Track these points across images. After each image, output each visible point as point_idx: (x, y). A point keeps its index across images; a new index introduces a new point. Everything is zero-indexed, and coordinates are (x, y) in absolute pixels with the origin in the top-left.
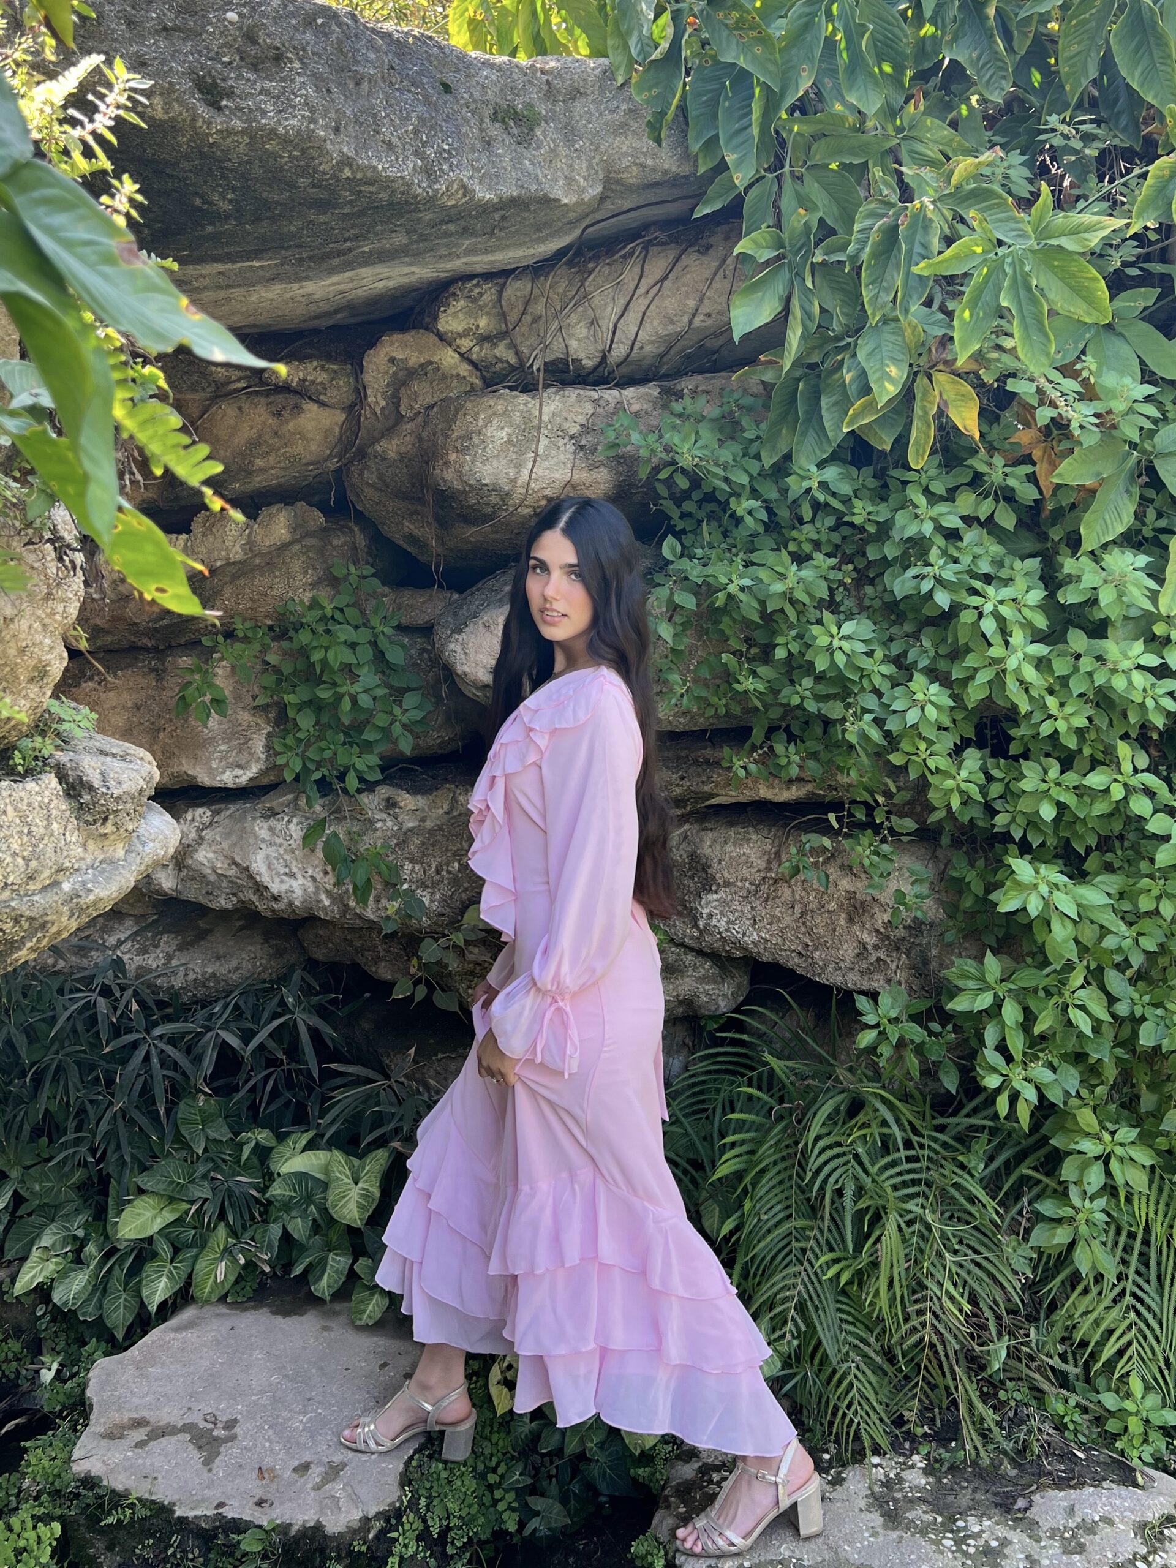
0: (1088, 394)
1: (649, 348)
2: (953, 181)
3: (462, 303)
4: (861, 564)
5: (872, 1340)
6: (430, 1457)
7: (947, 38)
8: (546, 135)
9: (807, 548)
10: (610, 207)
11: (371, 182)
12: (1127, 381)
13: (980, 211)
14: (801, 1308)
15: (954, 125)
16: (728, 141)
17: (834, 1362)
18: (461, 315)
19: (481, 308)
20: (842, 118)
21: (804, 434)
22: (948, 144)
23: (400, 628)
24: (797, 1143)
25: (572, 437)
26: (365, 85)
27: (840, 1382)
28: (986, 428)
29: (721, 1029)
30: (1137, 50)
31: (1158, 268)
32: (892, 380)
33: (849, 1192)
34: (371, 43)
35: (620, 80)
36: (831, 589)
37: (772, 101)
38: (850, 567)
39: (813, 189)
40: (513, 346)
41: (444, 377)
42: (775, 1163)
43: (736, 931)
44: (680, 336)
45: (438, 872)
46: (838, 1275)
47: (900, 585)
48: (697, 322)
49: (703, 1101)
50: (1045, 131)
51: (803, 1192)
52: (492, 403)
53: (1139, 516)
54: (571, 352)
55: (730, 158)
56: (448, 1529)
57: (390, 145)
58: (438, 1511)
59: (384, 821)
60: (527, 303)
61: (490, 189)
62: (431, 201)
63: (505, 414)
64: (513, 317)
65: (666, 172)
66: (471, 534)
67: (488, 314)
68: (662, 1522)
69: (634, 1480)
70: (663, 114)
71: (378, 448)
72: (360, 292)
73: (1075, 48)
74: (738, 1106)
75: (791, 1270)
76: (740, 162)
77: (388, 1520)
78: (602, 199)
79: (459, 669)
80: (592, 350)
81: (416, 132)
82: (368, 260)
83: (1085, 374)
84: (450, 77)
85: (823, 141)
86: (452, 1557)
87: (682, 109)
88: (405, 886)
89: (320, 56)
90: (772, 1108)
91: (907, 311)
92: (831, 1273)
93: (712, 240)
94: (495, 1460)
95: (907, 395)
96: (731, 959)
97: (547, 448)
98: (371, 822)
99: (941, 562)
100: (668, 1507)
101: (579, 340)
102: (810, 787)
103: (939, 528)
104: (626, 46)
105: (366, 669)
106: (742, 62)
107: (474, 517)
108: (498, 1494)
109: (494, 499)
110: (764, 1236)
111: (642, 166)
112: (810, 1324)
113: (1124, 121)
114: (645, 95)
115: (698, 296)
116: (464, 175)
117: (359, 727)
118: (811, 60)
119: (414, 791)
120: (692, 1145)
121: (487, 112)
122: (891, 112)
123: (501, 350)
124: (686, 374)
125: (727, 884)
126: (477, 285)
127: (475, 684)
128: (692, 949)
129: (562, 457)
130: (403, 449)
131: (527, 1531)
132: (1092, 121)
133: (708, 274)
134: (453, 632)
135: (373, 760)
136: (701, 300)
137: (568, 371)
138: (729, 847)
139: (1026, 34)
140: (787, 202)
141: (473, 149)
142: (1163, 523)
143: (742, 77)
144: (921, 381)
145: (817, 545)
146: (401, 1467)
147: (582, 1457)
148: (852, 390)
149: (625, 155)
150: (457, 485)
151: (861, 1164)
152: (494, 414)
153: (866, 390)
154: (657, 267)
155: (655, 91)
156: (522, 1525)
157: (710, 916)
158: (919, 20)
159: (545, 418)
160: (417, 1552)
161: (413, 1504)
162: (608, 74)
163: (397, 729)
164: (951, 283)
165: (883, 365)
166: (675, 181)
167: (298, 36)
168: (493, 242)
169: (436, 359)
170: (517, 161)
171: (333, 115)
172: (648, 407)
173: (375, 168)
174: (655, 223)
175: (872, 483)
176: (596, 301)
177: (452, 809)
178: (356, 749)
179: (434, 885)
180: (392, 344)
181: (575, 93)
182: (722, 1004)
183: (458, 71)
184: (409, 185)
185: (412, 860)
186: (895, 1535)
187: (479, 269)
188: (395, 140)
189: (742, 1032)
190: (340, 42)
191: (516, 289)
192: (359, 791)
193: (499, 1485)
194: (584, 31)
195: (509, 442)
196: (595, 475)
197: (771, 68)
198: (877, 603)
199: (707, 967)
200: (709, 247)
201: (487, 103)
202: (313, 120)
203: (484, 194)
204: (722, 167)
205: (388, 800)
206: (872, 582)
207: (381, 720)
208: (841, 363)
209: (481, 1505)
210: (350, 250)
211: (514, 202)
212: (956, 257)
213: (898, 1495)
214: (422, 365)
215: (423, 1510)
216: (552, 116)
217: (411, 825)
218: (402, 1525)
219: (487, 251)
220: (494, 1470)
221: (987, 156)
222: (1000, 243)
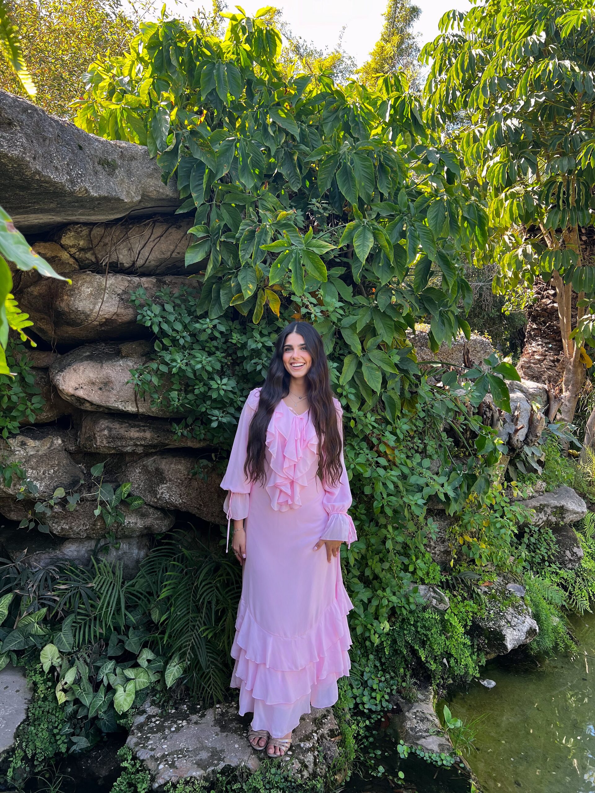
0: (320, 303)
1: (153, 263)
2: (278, 219)
3: (73, 233)
4: (234, 357)
5: (219, 659)
6: (28, 725)
7: (279, 164)
8: (120, 173)
9: (213, 349)
10: (142, 205)
11: (46, 182)
12: (334, 300)
13: (288, 231)
14: (193, 648)
15: (278, 196)
16: (193, 189)
17: (204, 669)
18: (72, 239)
19: (81, 237)
20: (237, 187)
21: (214, 305)
22: (275, 204)
23: (33, 368)
24: (193, 584)
25: (118, 295)
26: (47, 142)
27: (205, 677)
28: (283, 311)
29: (162, 539)
30: (345, 181)
31: (345, 260)
32: (250, 290)
33: (214, 603)
34: (50, 125)
35: (151, 156)
36: (222, 366)
37: (212, 175)
38: (230, 358)
39: (224, 212)
40: (94, 254)
41: (63, 263)
42: (184, 592)
43: (173, 499)
44: (166, 260)
45: (44, 474)
46: (207, 635)
47: (248, 367)
48: (174, 255)
49: (153, 568)
50: (311, 204)
51: (195, 602)
52: (85, 277)
53: (334, 349)
54: (120, 259)
55: (194, 195)
56: (36, 754)
57: (57, 169)
58: (31, 746)
59: (19, 451)
60: (102, 238)
61: (96, 192)
62: (72, 193)
63: (90, 282)
64: (95, 242)
65: (167, 196)
66: (70, 331)
67: (84, 239)
68: (131, 740)
69: (119, 725)
70: (169, 173)
71: (29, 290)
72: (26, 223)
73: (323, 176)
74: (169, 569)
75: (189, 634)
76: (197, 198)
77: (8, 753)
78: (140, 201)
79: (61, 387)
80: (129, 260)
81: (68, 164)
82: (35, 212)
83: (319, 296)
84: (82, 143)
85: (229, 194)
86: (36, 766)
87: (176, 172)
88: (28, 480)
89: (29, 126)
90: (183, 570)
91: (255, 264)
92: (205, 635)
93: (182, 224)
94: (57, 723)
95: (255, 296)
96: (169, 511)
97: (107, 298)
98: (15, 451)
99: (265, 359)
100: (133, 734)
101: (124, 256)
102: (208, 443)
103: (264, 346)
104: (155, 144)
105: (16, 384)
106: (202, 159)
107: (73, 323)
108: (58, 737)
109: (82, 317)
110: (178, 621)
111: (158, 191)
112: (196, 655)
113: (337, 205)
114: (162, 164)
115: (175, 245)
116: (87, 185)
117: (10, 409)
118: (229, 163)
119: (34, 438)
120: (149, 585)
121: (97, 160)
122: (256, 188)
123: (89, 255)
124: (167, 275)
125: (170, 480)
126: (80, 227)
127: (67, 395)
128: (152, 507)
129: (114, 302)
130: (41, 291)
131: (70, 752)
132: (326, 203)
133: (179, 237)
134: (59, 371)
135: (16, 424)
136: (176, 247)
137: (117, 267)
138: (173, 466)
139: (306, 168)
140: (213, 215)
141: (90, 175)
142: (341, 352)
143: (201, 165)
144: (261, 291)
145: (217, 348)
146: (15, 730)
147: (96, 718)
148: (234, 290)
149: (152, 186)
150: (66, 309)
151: (218, 590)
152: (85, 282)
153: (239, 291)
154: (158, 231)
155: (166, 164)
156: (68, 749)
157: (162, 493)
158: (269, 156)
159: (108, 286)
160: (22, 765)
161: (20, 746)
162: (147, 153)
163: (28, 412)
164: (274, 255)
165: (247, 283)
166: (170, 200)
167: (20, 116)
168: (92, 212)
169: (59, 255)
170: (108, 182)
171: (33, 152)
172: (151, 286)
173: (50, 177)
174: (158, 213)
175: (238, 327)
176: (131, 241)
177: (51, 446)
178: (8, 419)
179: (42, 479)
180: (39, 247)
181: (133, 158)
182: (164, 529)
183: (85, 141)
184: (64, 186)
185: (32, 469)
186: (225, 734)
187: (81, 221)
188: (59, 167)
189: (172, 540)
190: (38, 122)
191: (97, 231)
192: (8, 438)
193: (58, 734)
194: (137, 133)
195: (91, 294)
196: (127, 311)
197: (213, 163)
198: (240, 374)
199: (159, 514)
200: (180, 227)
201: (97, 156)
202: (25, 154)
203: (94, 194)
204: (190, 196)
205: (22, 442)
206: (238, 365)
207: (21, 408)
208: (230, 279)
209: (50, 742)
210: (29, 207)
211: (105, 198)
212: (276, 246)
213: (226, 718)
214: (53, 257)
215: (24, 747)
216: (122, 166)
217: (32, 453)
218: (15, 754)
219: (89, 215)
220: (56, 728)
221: (291, 212)
222: (293, 245)
